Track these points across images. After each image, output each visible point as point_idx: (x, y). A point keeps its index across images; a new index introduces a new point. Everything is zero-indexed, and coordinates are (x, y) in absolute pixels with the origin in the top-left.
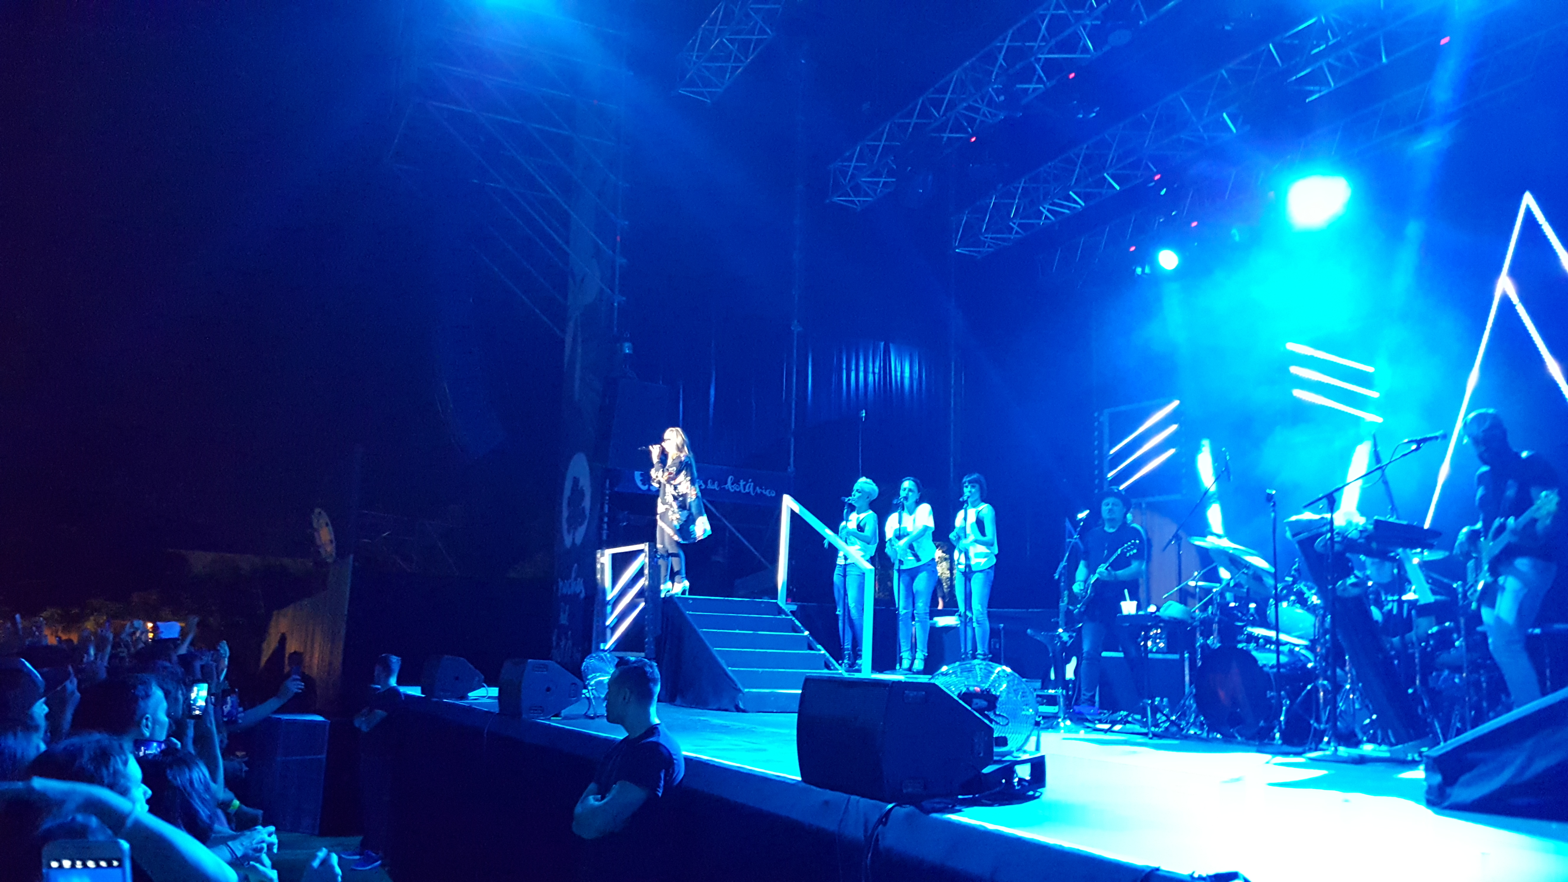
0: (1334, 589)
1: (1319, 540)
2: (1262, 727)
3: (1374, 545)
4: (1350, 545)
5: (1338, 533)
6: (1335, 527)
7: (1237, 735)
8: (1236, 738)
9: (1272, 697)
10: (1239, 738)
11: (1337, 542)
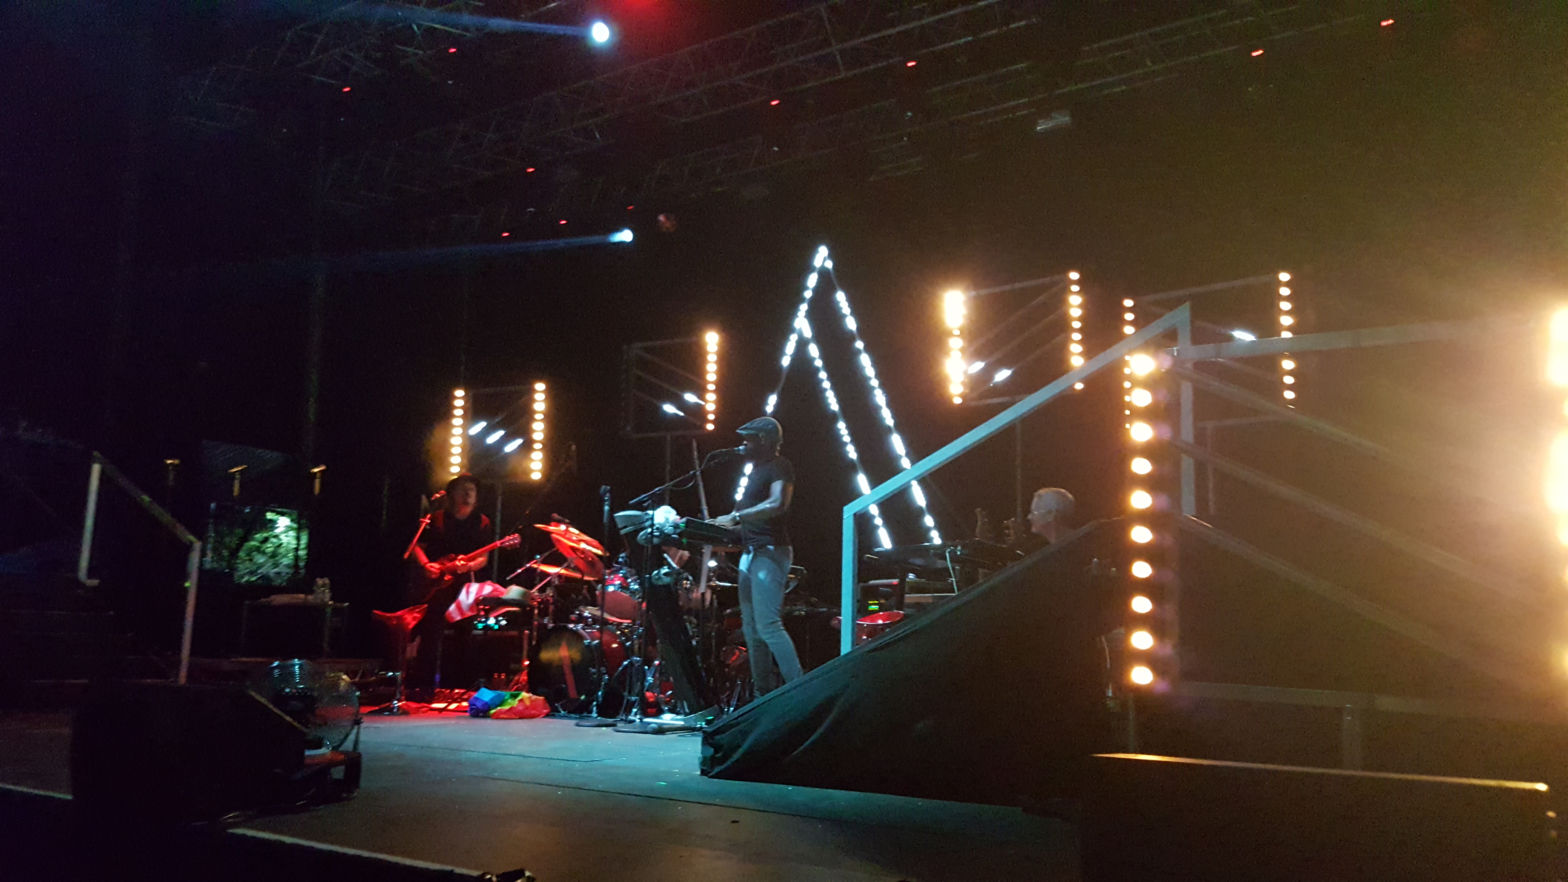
0: (650, 578)
1: (642, 533)
2: (583, 700)
3: (684, 540)
4: (665, 538)
5: (657, 529)
6: (655, 522)
7: (560, 709)
8: (560, 712)
9: (594, 673)
10: (562, 712)
11: (656, 536)
